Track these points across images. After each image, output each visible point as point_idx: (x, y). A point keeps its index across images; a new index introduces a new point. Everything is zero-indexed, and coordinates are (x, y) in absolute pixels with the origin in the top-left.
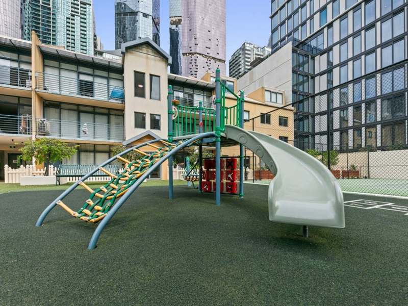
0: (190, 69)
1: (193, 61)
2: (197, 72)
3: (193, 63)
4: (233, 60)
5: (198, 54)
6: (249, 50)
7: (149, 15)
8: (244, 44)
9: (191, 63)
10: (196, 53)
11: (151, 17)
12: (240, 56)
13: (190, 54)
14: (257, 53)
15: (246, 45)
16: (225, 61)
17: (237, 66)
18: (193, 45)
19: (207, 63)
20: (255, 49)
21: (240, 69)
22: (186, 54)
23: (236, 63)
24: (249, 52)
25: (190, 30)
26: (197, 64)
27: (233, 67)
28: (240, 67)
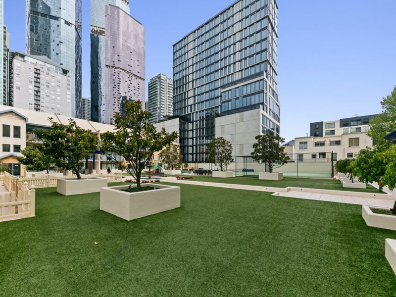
0: (114, 80)
1: (116, 74)
2: (120, 84)
3: (116, 76)
4: (152, 83)
5: (121, 69)
6: (163, 80)
7: (71, 24)
8: (160, 74)
9: (114, 75)
10: (119, 68)
11: (73, 26)
12: (157, 82)
13: (113, 67)
14: (169, 82)
15: (161, 75)
16: (144, 79)
17: (155, 89)
18: (116, 61)
19: (129, 78)
20: (168, 80)
21: (157, 92)
22: (109, 66)
23: (154, 86)
24: (163, 81)
25: (114, 47)
26: (120, 77)
27: (152, 89)
28: (157, 90)
